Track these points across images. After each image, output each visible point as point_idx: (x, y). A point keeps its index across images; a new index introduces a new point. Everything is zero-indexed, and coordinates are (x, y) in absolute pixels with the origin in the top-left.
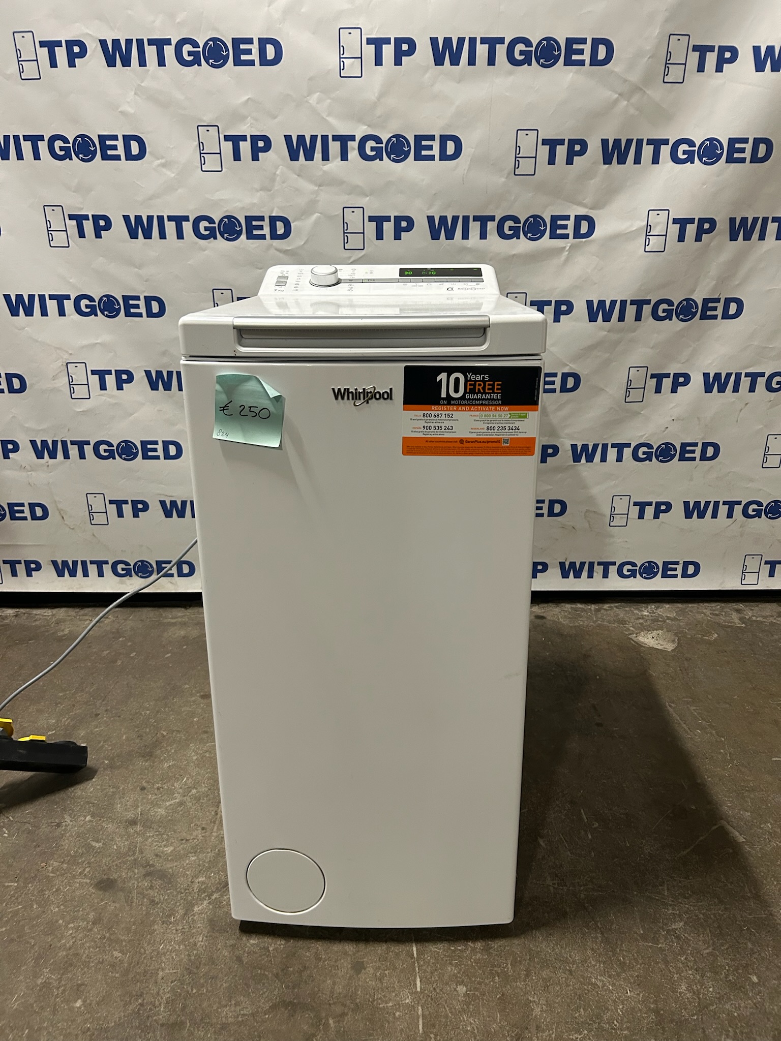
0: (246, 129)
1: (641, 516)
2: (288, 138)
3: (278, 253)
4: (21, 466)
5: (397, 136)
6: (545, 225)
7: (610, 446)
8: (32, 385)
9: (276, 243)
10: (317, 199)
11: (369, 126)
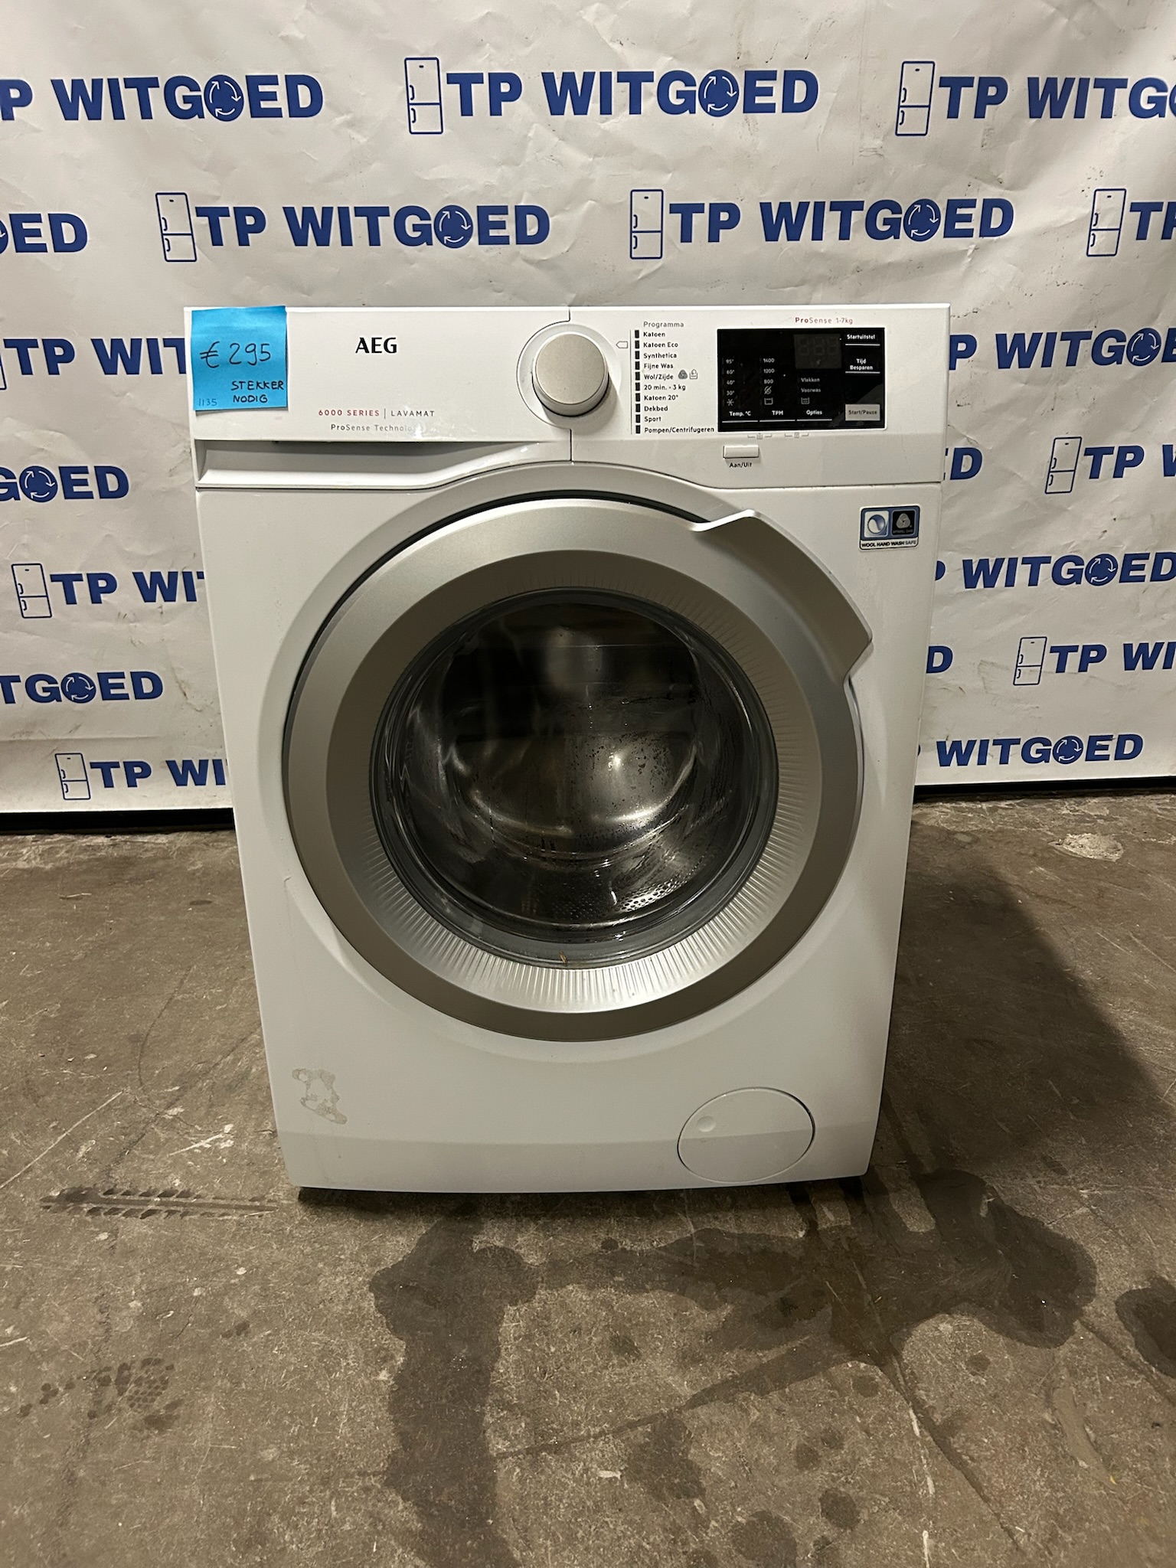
0: (484, 64)
1: (1061, 668)
2: (548, 78)
3: (528, 265)
4: (119, 614)
5: (718, 74)
6: (938, 216)
7: (1020, 561)
8: (137, 485)
9: (525, 249)
10: (591, 177)
11: (675, 57)
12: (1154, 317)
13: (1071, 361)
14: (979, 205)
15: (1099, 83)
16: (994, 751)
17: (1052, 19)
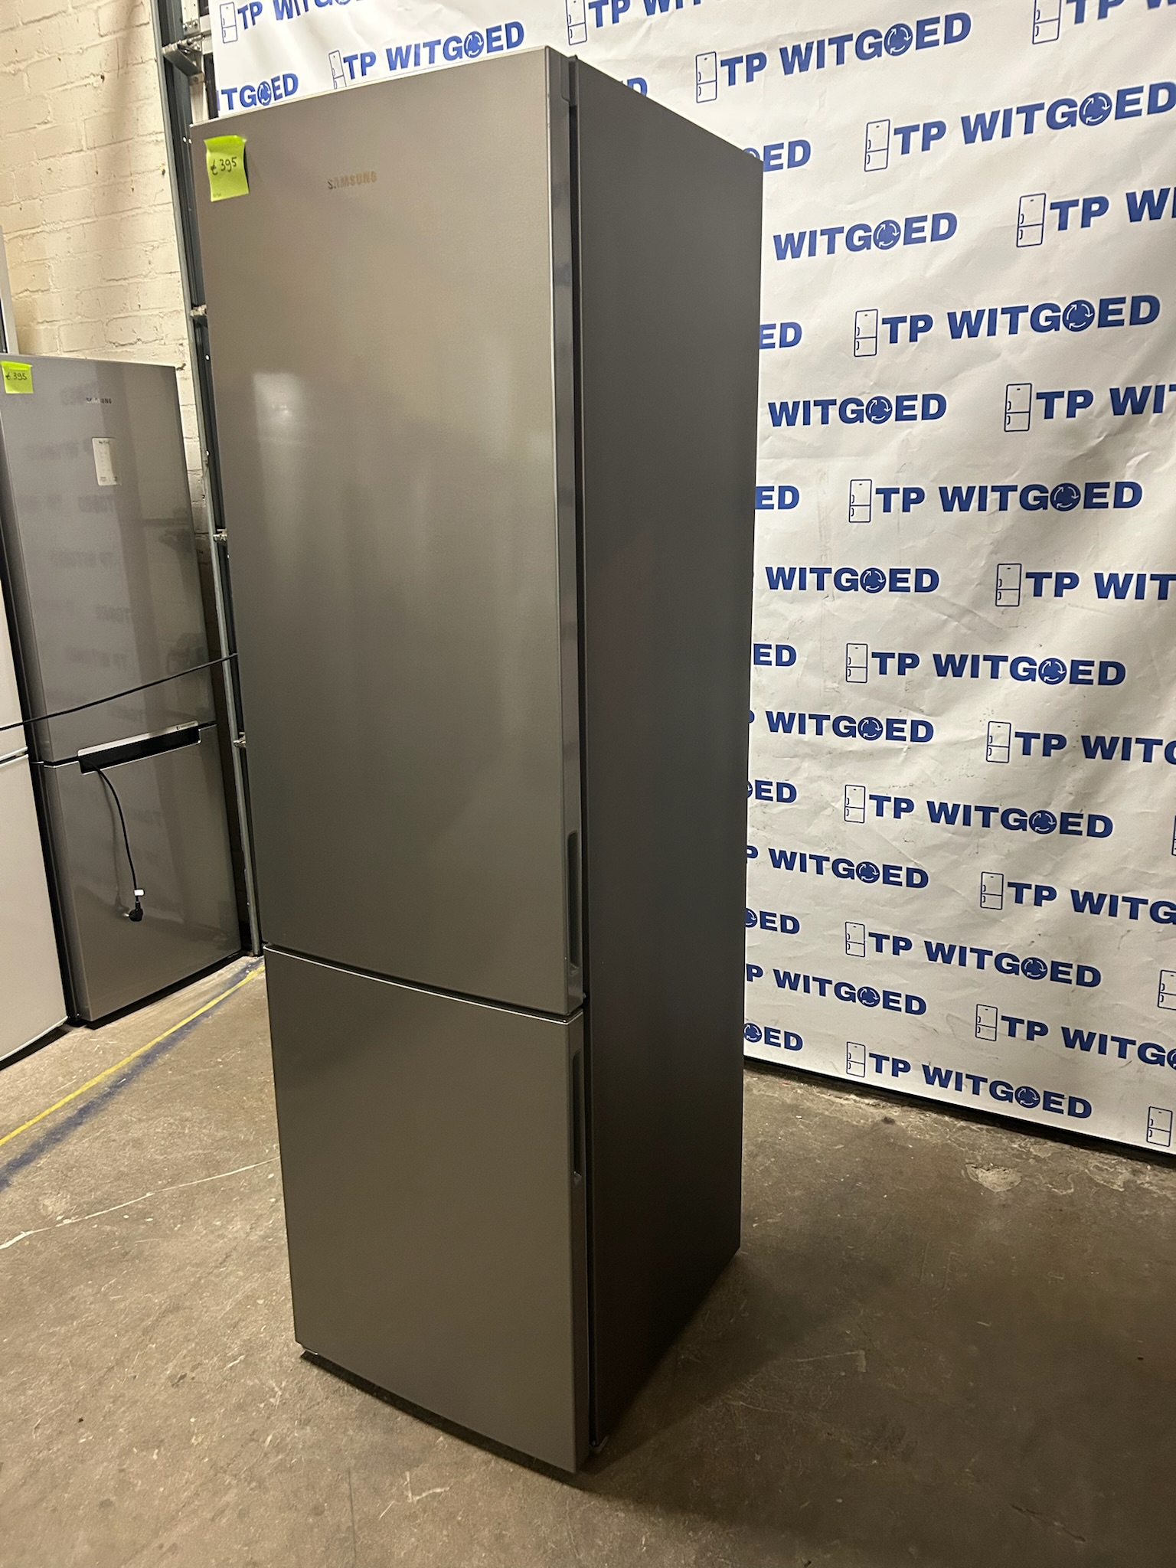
1: (1012, 1033)
6: (881, 727)
7: (968, 949)
12: (1050, 804)
13: (986, 823)
14: (909, 723)
15: (986, 658)
16: (968, 1084)
17: (945, 622)
